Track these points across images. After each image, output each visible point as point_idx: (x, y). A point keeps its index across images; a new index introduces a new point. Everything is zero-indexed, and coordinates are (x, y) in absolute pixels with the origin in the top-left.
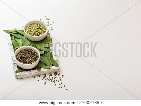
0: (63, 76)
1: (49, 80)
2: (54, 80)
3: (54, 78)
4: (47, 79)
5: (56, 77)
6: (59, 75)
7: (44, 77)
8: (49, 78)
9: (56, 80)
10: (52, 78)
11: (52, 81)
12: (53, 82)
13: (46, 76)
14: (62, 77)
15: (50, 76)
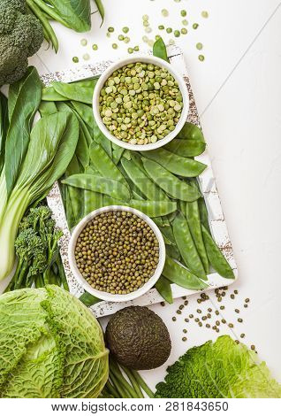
0: (247, 301)
1: (197, 320)
2: (218, 323)
3: (217, 313)
4: (192, 316)
5: (222, 308)
6: (232, 297)
7: (181, 307)
8: (199, 311)
9: (224, 322)
10: (210, 310)
11: (208, 326)
12: (215, 328)
13: (186, 303)
14: (246, 306)
15: (199, 301)
